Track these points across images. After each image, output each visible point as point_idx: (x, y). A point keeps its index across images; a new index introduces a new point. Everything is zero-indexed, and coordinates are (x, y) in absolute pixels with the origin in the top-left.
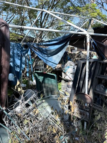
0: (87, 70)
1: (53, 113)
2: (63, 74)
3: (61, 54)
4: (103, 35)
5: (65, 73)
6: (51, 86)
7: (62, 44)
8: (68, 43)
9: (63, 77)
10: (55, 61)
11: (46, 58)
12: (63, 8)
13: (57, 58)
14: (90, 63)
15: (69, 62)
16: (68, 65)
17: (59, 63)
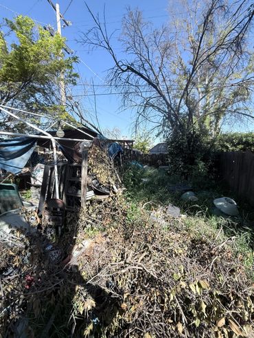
0: (56, 174)
1: (12, 232)
2: (32, 179)
3: (27, 156)
4: (70, 139)
5: (34, 178)
6: (10, 199)
7: (27, 145)
8: (36, 144)
9: (33, 183)
10: (18, 165)
11: (4, 162)
12: (24, 101)
13: (21, 161)
14: (58, 167)
15: (39, 164)
16: (38, 168)
17: (26, 166)
